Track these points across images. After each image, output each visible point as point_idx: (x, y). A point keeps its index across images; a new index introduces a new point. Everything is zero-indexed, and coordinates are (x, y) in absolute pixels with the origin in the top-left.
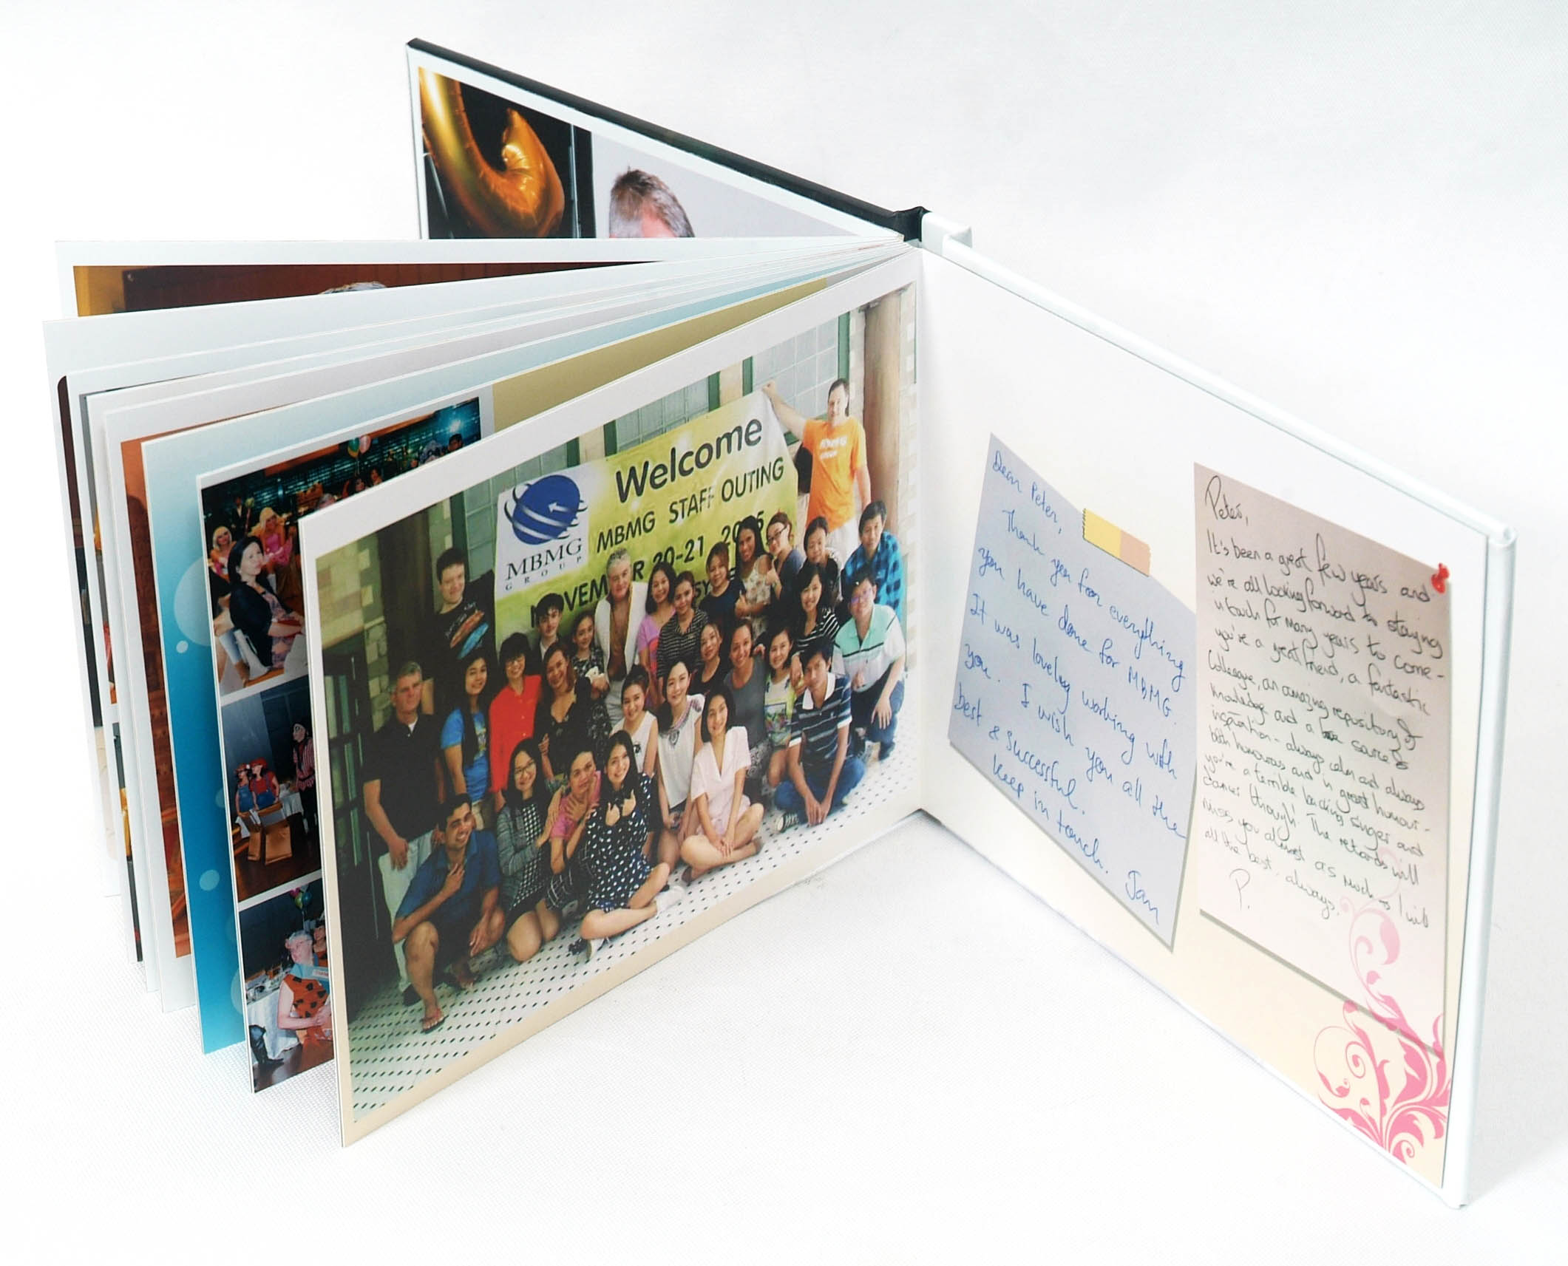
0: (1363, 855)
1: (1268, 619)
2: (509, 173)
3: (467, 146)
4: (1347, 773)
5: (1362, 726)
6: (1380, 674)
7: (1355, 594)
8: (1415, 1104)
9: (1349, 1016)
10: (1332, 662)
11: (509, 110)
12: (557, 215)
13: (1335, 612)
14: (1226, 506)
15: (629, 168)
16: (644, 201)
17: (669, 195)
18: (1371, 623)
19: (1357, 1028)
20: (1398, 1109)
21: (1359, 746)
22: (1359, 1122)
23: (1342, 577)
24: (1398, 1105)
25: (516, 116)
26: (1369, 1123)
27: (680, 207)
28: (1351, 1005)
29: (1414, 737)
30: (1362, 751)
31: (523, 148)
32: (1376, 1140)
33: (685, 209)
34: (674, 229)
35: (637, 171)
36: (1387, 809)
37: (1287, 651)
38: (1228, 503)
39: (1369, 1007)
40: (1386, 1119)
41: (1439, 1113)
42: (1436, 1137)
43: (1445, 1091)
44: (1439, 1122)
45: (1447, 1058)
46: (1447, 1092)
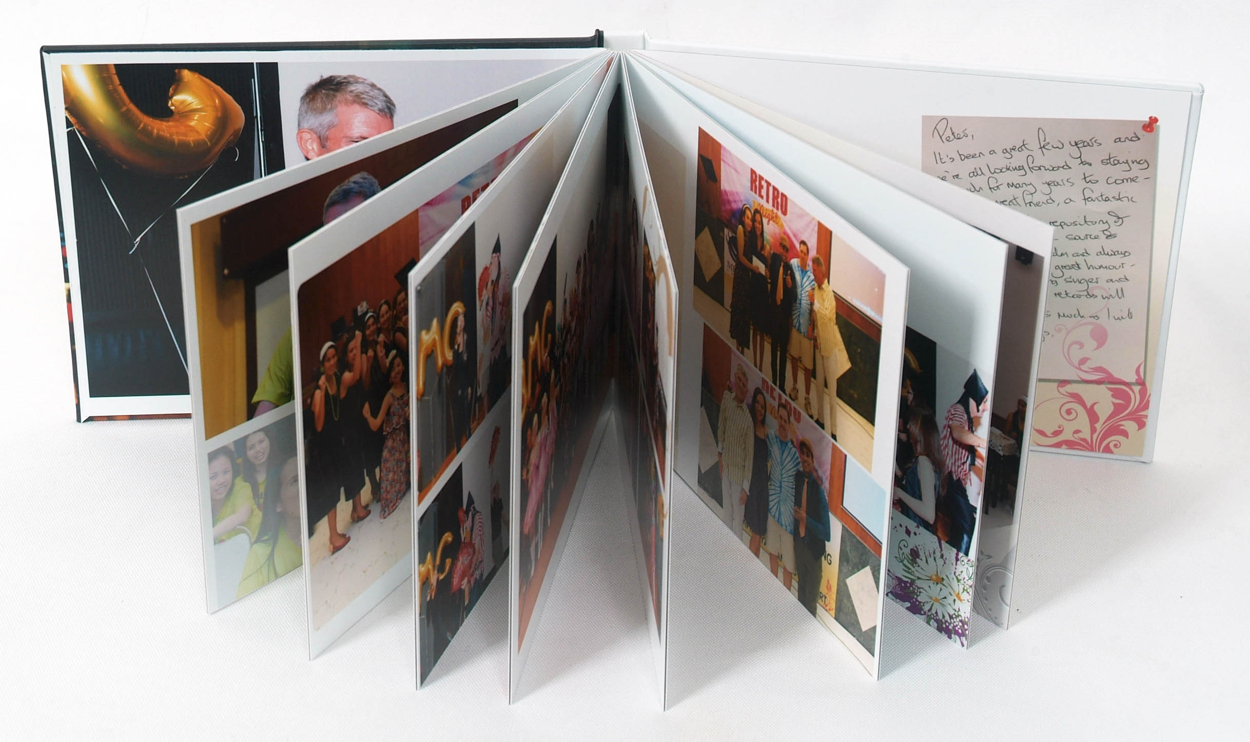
0: (1075, 296)
1: (990, 188)
2: (176, 117)
3: (124, 109)
4: (1062, 255)
5: (1076, 225)
6: (1093, 191)
7: (1071, 154)
8: (1121, 417)
9: (1062, 390)
10: (1050, 197)
11: (177, 71)
12: (236, 133)
13: (1053, 168)
14: (953, 134)
15: (322, 76)
16: (339, 96)
17: (368, 84)
18: (1087, 165)
19: (1069, 393)
20: (1106, 426)
21: (1073, 237)
22: (1070, 444)
23: (1061, 146)
24: (1104, 425)
25: (186, 73)
26: (1083, 443)
27: (379, 89)
28: (1063, 383)
29: (1121, 218)
30: (1075, 239)
31: (195, 94)
32: (1088, 449)
33: (384, 89)
34: (372, 106)
35: (331, 77)
36: (1097, 265)
37: (1008, 202)
38: (954, 131)
39: (1081, 378)
40: (1095, 436)
41: (1142, 415)
42: (1138, 430)
43: (1146, 402)
44: (1142, 420)
45: (1148, 384)
46: (1148, 402)
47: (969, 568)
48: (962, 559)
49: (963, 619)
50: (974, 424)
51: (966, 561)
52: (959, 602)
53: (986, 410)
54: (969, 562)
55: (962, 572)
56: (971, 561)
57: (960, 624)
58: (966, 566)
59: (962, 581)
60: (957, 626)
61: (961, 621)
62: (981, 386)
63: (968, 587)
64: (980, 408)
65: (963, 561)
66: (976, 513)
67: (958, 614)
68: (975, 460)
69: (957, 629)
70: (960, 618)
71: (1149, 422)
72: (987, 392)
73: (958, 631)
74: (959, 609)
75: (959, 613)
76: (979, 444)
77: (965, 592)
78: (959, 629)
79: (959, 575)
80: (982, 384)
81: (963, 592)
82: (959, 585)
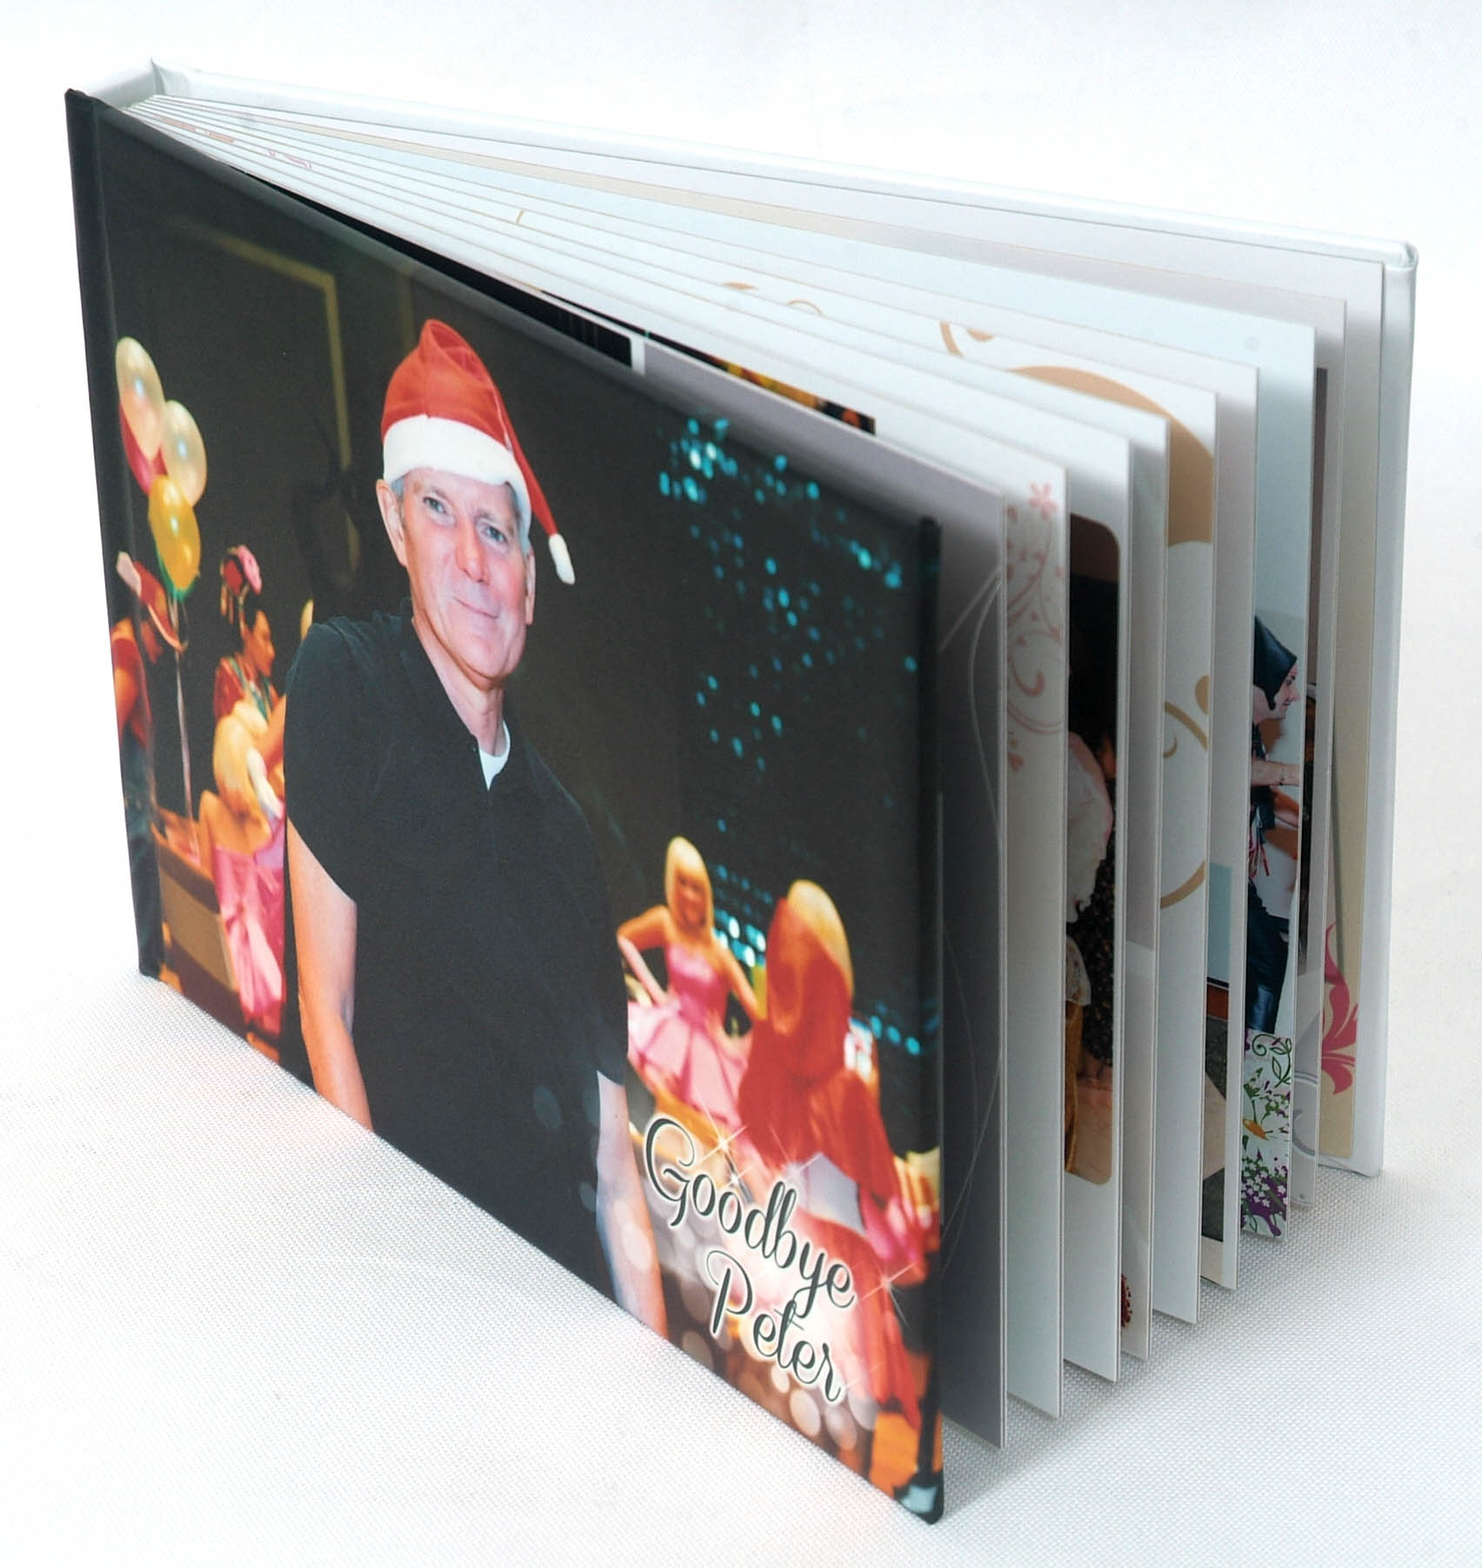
41: (1342, 1056)
42: (1336, 1092)
43: (1349, 1023)
44: (1341, 1068)
45: (1348, 979)
46: (1353, 1026)
47: (1277, 1056)
48: (1256, 1043)
49: (1272, 1173)
50: (1262, 737)
51: (1268, 1045)
52: (1259, 1139)
53: (1294, 699)
54: (1278, 1045)
55: (1259, 1071)
56: (1283, 1041)
57: (1266, 1187)
58: (1271, 1054)
59: (1262, 1093)
60: (1256, 1194)
61: (1267, 1181)
62: (1275, 648)
63: (1279, 1099)
64: (1279, 698)
65: (1259, 1046)
66: (1287, 932)
67: (1258, 1167)
68: (1274, 817)
69: (1257, 1200)
70: (1264, 1175)
71: (1359, 1073)
72: (1293, 659)
73: (1260, 1204)
74: (1259, 1156)
75: (1259, 1163)
76: (1283, 779)
77: (1273, 1113)
78: (1262, 1199)
79: (1253, 1080)
80: (1278, 644)
81: (1268, 1114)
82: (1253, 1102)
